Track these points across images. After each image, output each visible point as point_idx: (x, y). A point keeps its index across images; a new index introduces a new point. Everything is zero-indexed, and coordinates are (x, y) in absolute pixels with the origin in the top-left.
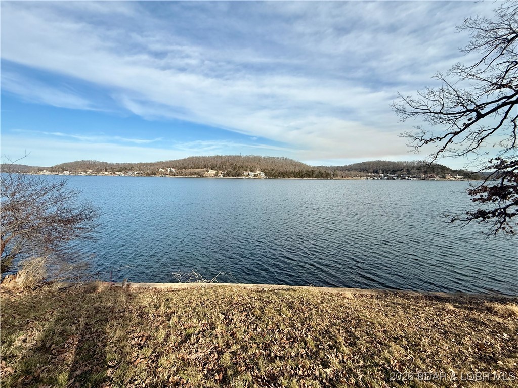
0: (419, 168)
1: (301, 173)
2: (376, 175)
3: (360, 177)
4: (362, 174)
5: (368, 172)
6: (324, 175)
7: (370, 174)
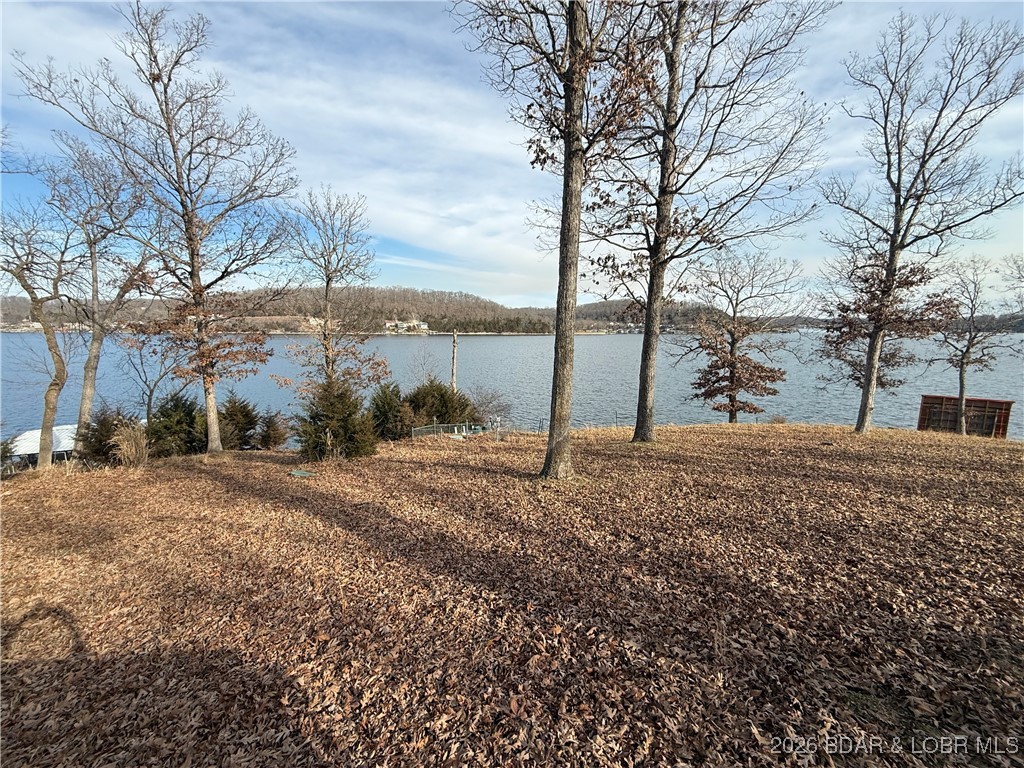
0: (685, 314)
1: (498, 322)
2: (622, 324)
3: (598, 328)
4: (601, 323)
5: (609, 320)
6: (538, 327)
7: (612, 324)
